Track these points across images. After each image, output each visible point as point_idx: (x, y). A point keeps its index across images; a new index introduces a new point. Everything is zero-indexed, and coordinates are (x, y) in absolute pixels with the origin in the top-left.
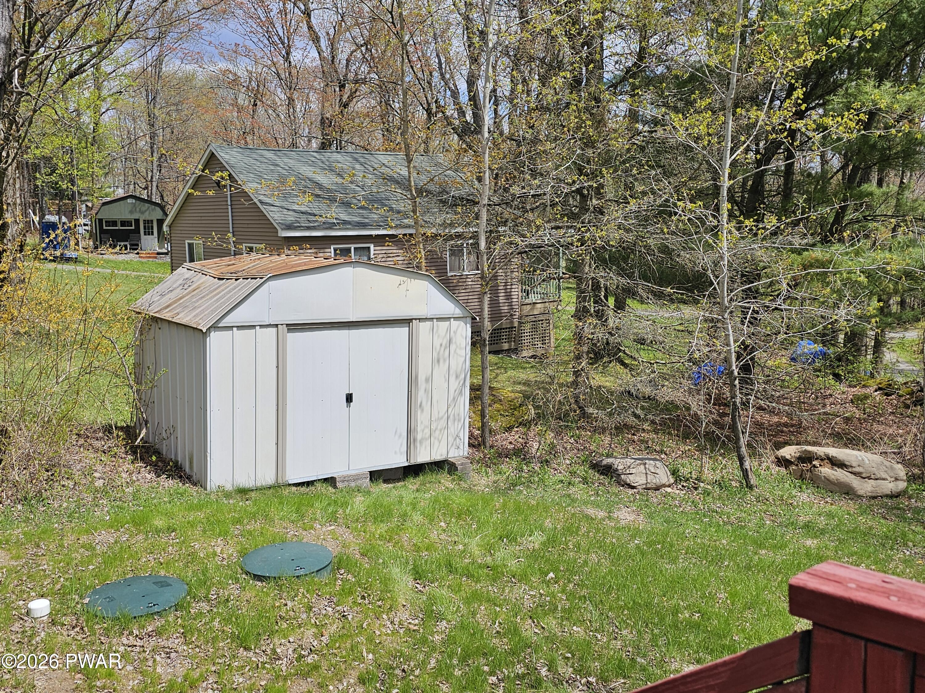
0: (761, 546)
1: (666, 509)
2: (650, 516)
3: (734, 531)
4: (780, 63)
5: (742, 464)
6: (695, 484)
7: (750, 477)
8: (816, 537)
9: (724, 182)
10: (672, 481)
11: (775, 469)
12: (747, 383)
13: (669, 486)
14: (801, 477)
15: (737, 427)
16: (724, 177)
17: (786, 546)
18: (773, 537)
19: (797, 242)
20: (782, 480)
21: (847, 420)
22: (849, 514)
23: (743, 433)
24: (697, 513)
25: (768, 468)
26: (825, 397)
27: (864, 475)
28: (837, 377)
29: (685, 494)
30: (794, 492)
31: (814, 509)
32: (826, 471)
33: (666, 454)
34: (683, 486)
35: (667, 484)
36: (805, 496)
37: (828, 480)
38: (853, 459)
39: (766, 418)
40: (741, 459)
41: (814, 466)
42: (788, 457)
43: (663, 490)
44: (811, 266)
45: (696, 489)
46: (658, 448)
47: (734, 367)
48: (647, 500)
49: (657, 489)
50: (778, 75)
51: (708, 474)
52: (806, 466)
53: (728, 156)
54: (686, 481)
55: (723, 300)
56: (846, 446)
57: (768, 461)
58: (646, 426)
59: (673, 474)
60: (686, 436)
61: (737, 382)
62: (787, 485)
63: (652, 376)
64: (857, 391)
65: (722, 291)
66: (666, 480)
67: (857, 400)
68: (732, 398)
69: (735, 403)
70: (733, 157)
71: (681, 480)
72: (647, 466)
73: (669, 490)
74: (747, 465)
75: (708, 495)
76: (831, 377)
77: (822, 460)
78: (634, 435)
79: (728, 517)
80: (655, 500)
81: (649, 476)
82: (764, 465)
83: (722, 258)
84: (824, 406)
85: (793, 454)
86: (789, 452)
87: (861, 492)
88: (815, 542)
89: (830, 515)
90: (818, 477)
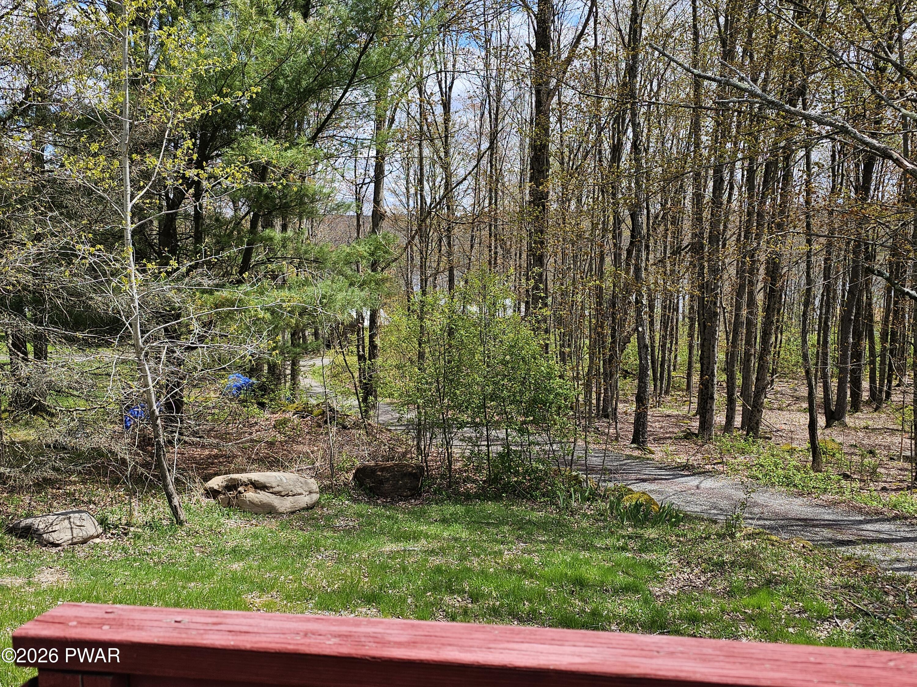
0: (190, 579)
1: (94, 561)
2: (76, 572)
3: (164, 570)
4: (170, 114)
5: (170, 502)
6: (125, 529)
7: (180, 512)
8: (242, 560)
9: (127, 225)
10: (100, 530)
11: (205, 501)
12: (172, 421)
13: (98, 536)
14: (229, 504)
15: (163, 466)
16: (126, 220)
17: (214, 574)
18: (203, 568)
19: (206, 283)
20: (211, 511)
21: (271, 444)
22: (271, 532)
23: (169, 470)
24: (127, 559)
25: (198, 501)
26: (251, 426)
27: (283, 494)
28: (262, 405)
29: (114, 543)
30: (222, 520)
31: (240, 533)
32: (251, 495)
33: (95, 504)
34: (112, 534)
35: (96, 534)
36: (232, 522)
37: (253, 503)
38: (273, 480)
39: (197, 452)
40: (170, 497)
41: (240, 492)
42: (216, 487)
43: (90, 542)
44: (223, 305)
45: (126, 534)
46: (86, 499)
47: (155, 407)
48: (73, 556)
49: (84, 541)
50: (169, 125)
51: (139, 517)
52: (232, 494)
53: (129, 200)
54: (115, 528)
55: (138, 342)
56: (269, 469)
57: (198, 494)
58: (73, 478)
59: (101, 524)
60: (115, 482)
61: (159, 421)
62: (216, 515)
63: (72, 424)
64: (279, 416)
65: (136, 333)
66: (94, 530)
67: (279, 425)
68: (155, 438)
69: (158, 442)
70: (134, 202)
71: (109, 528)
72: (72, 520)
73: (97, 540)
74: (176, 502)
75: (139, 538)
76: (256, 406)
77: (246, 485)
78: (59, 488)
79: (159, 557)
80: (82, 554)
81: (74, 530)
82: (194, 500)
83: (132, 300)
84: (251, 434)
85: (220, 484)
86: (216, 482)
87: (281, 510)
88: (241, 564)
89: (255, 536)
90: (244, 502)
